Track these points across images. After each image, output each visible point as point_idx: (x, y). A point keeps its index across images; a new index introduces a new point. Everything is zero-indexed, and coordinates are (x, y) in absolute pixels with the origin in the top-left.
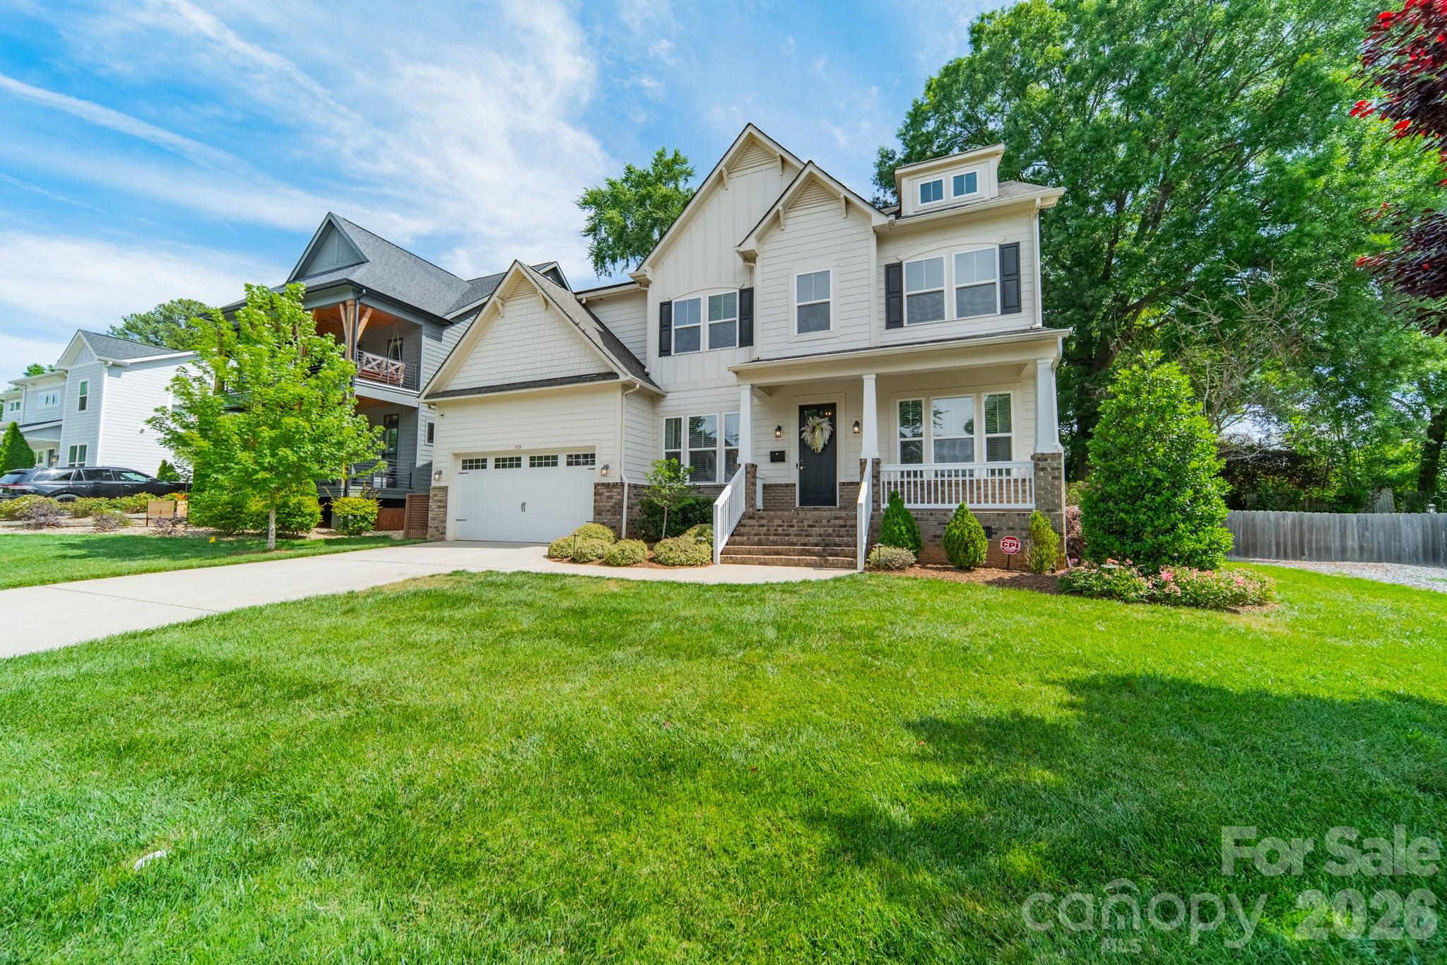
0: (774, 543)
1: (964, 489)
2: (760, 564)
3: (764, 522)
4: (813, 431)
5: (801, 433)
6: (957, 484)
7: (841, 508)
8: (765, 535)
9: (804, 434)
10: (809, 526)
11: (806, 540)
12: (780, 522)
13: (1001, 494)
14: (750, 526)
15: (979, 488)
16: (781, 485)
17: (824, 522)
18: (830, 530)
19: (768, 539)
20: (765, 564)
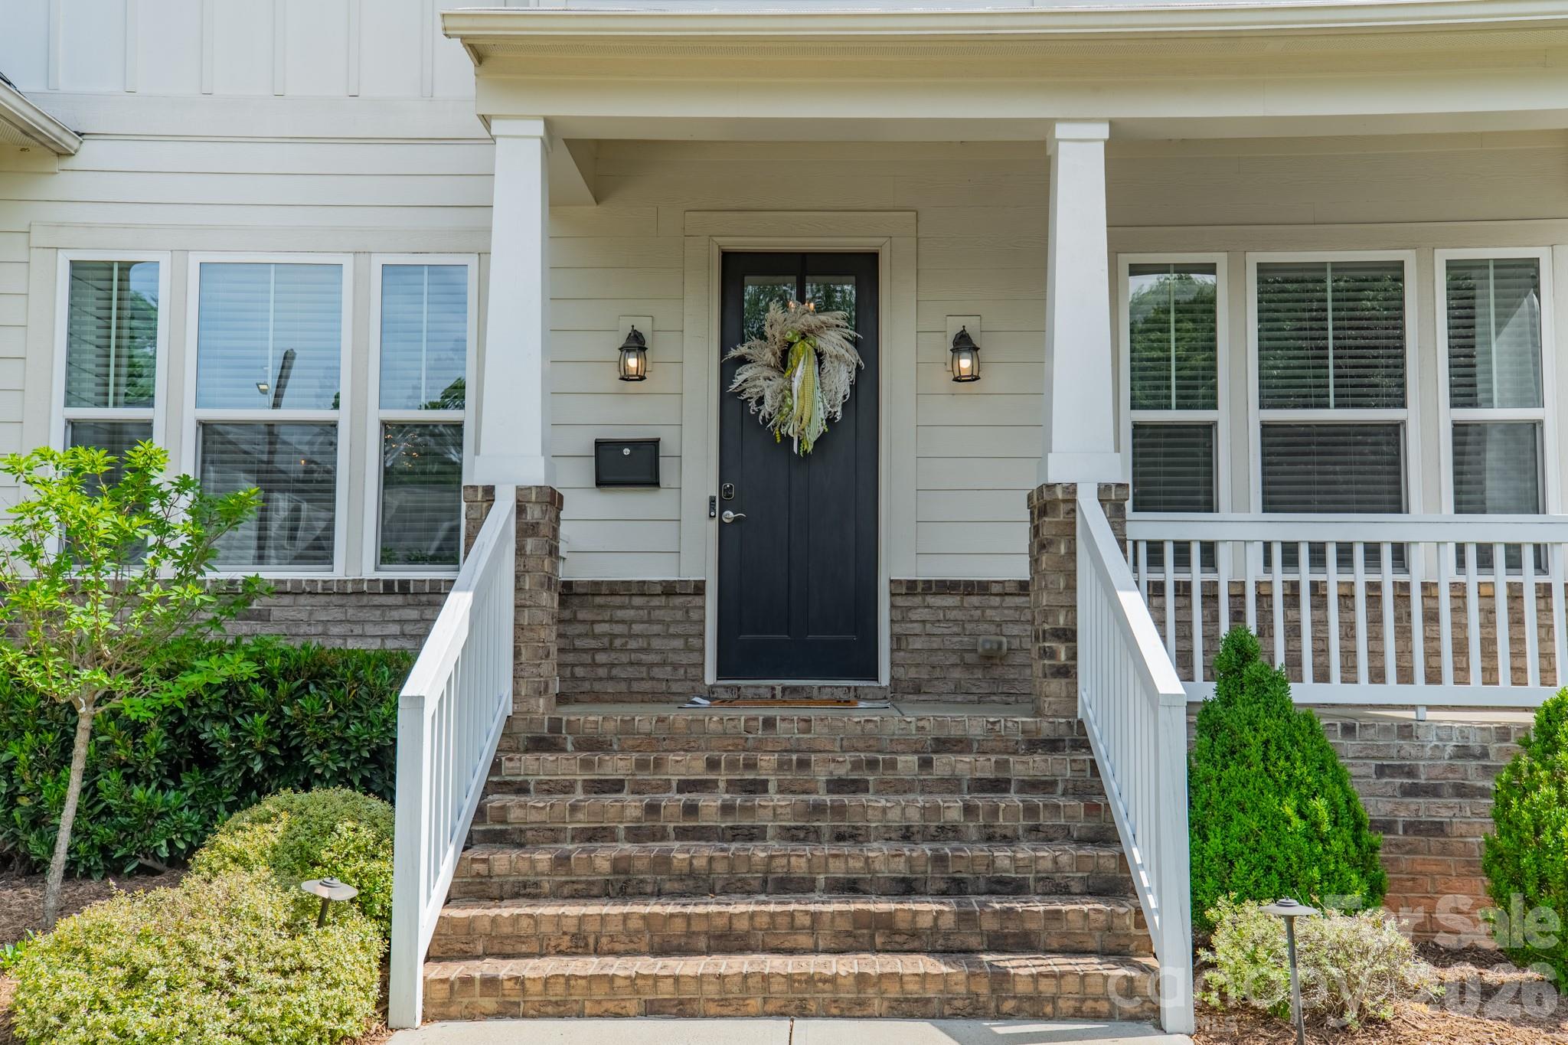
0: (697, 884)
1: (1375, 620)
2: (653, 1010)
3: (617, 766)
4: (784, 362)
5: (728, 368)
6: (1346, 598)
7: (903, 691)
8: (635, 835)
9: (744, 374)
10: (837, 785)
11: (847, 861)
12: (694, 766)
13: (1517, 641)
14: (549, 788)
15: (1431, 617)
16: (641, 589)
17: (908, 763)
18: (953, 810)
19: (663, 862)
20: (680, 1007)
